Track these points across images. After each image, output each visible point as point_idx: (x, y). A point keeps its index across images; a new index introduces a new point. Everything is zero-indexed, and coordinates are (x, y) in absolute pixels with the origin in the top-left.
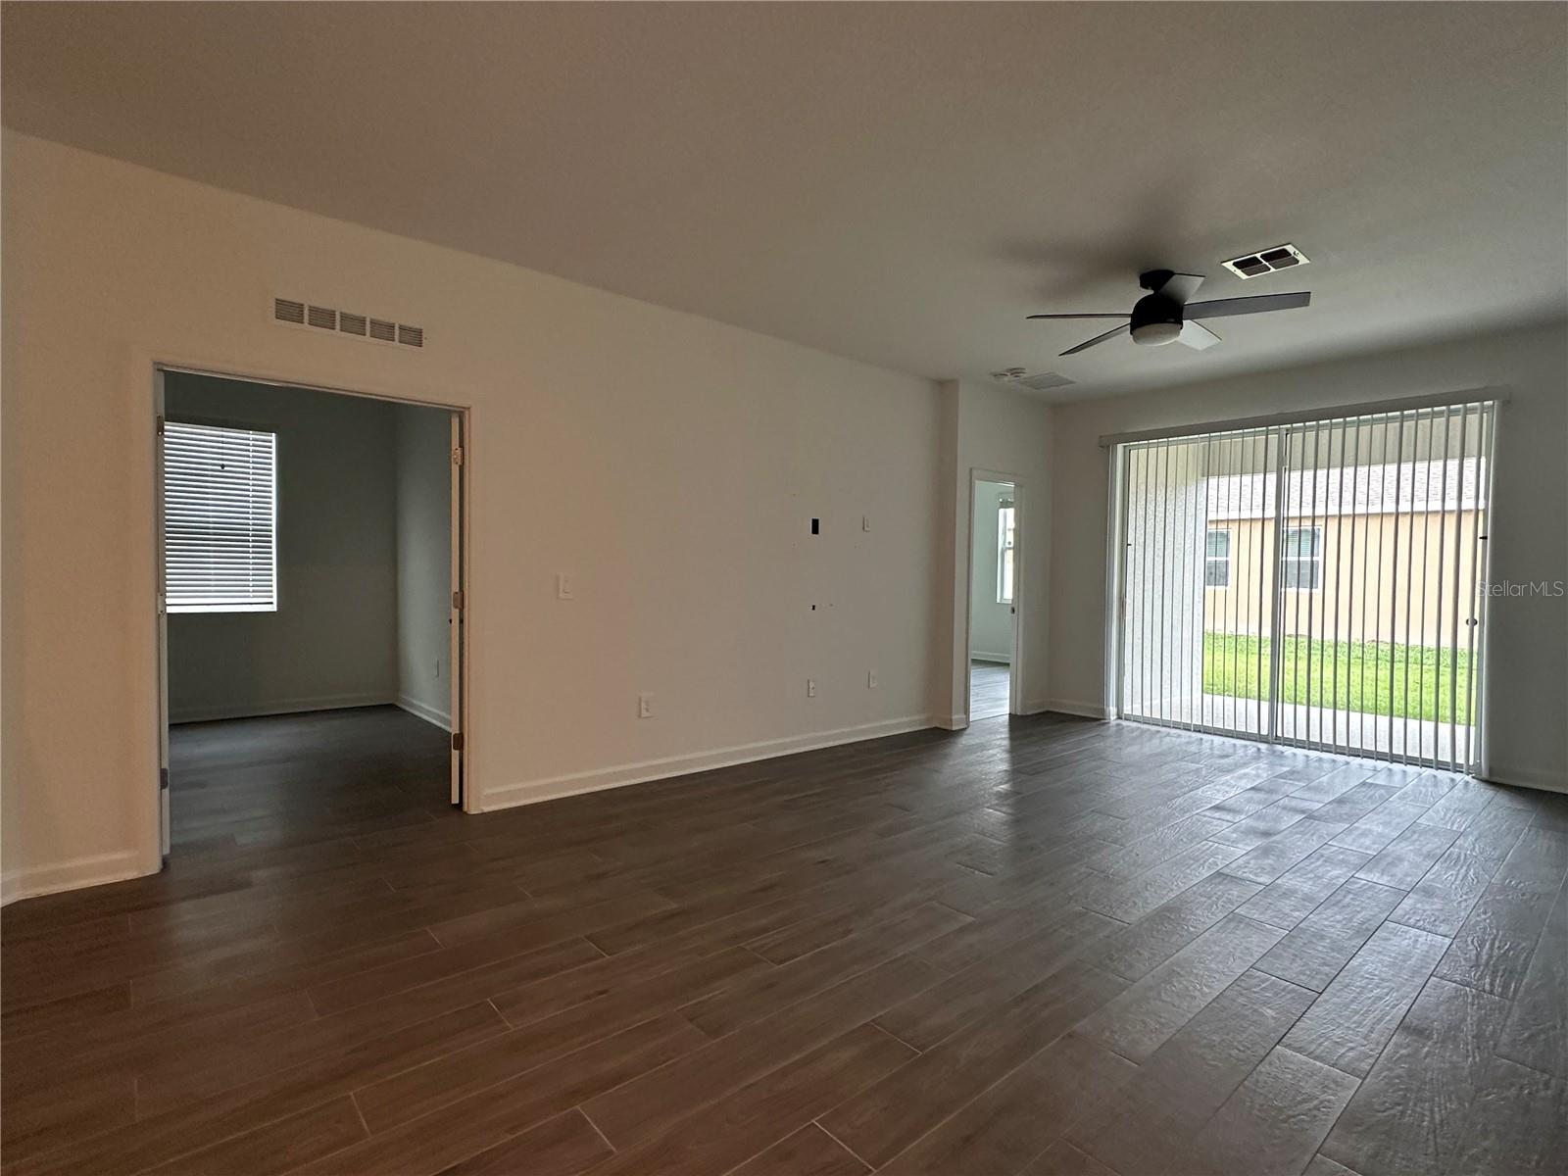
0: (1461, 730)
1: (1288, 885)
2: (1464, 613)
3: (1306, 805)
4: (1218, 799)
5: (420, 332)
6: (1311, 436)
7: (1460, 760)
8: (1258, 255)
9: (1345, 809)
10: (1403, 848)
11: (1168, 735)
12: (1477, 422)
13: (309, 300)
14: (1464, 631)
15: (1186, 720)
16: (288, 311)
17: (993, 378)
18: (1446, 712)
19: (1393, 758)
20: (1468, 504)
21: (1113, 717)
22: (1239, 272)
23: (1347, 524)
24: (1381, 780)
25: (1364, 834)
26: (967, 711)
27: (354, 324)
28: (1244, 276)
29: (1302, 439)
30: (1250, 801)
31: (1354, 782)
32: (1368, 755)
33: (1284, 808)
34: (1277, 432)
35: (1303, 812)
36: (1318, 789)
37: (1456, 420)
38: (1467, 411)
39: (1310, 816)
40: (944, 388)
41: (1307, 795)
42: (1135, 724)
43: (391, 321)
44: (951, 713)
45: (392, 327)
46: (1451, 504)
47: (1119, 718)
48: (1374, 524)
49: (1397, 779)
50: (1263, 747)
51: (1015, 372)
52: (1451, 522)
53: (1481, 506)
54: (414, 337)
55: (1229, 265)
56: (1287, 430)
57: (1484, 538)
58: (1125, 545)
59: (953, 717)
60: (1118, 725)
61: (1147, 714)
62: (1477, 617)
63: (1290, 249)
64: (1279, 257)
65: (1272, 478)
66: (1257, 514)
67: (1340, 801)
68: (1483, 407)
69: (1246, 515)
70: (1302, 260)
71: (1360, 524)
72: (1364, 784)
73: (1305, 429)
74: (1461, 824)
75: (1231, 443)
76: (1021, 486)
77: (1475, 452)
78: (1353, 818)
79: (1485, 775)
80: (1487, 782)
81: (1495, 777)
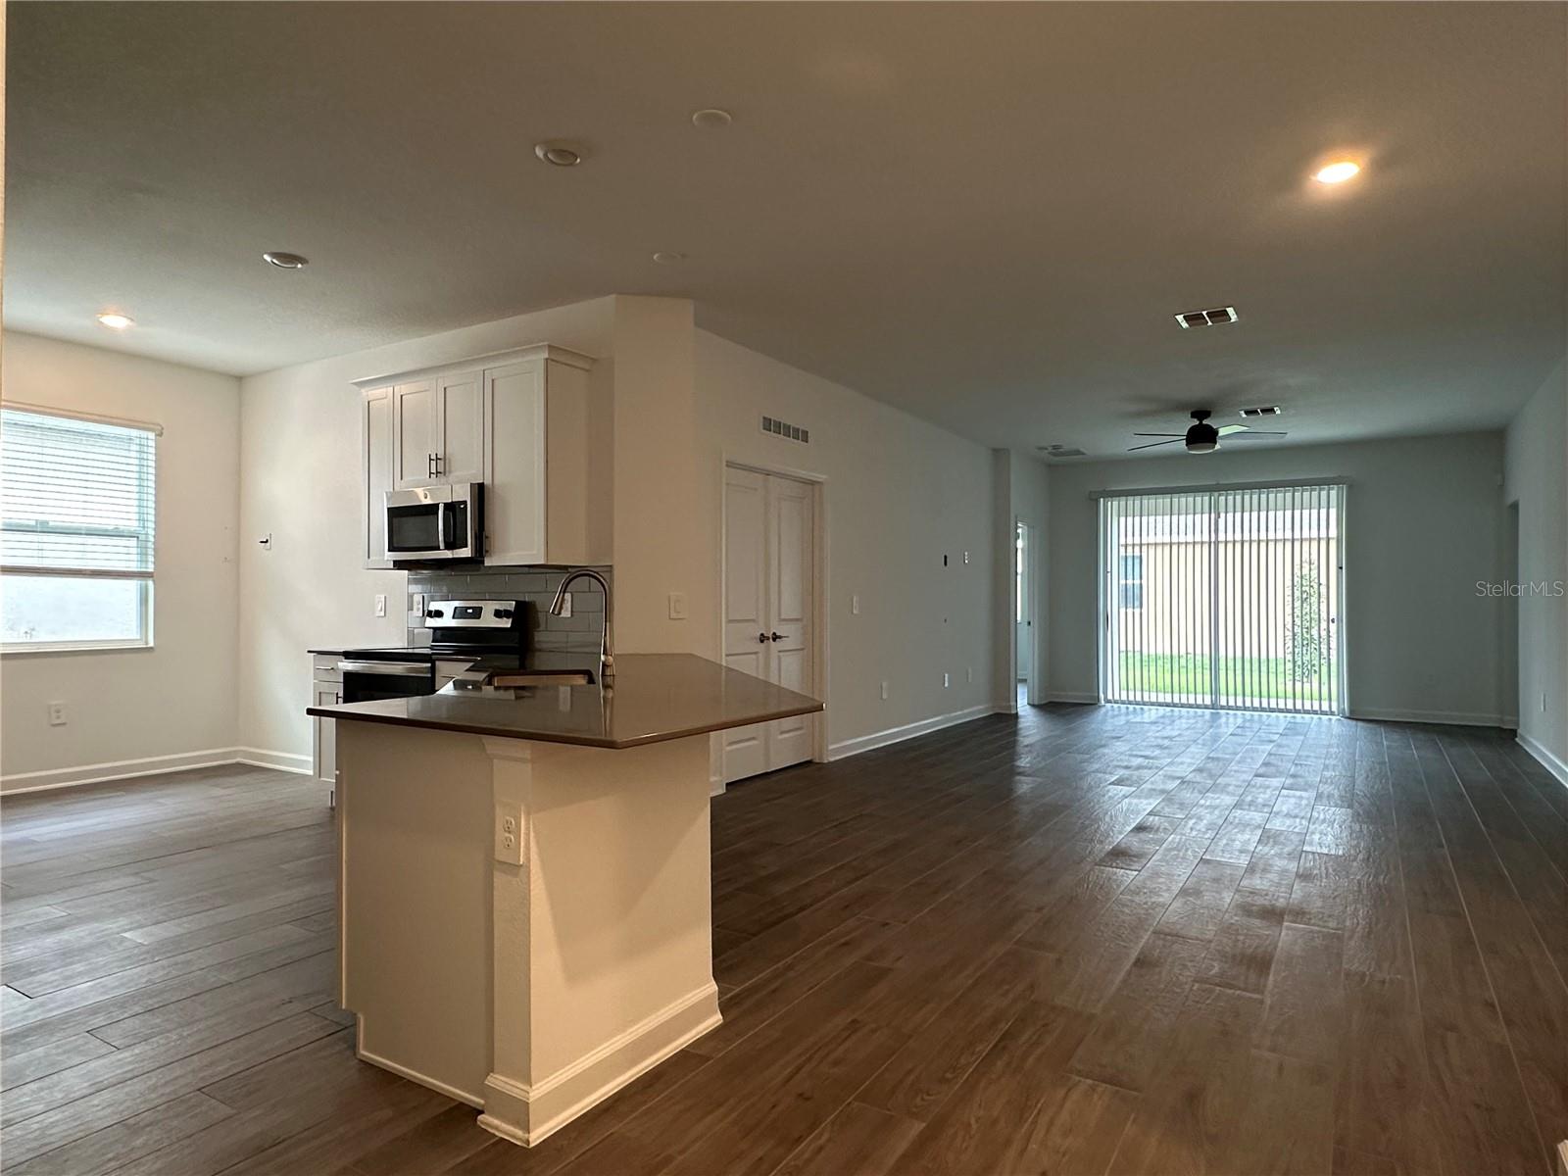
5: (807, 433)
7: (1334, 707)
8: (1259, 410)
12: (1333, 498)
19: (1297, 712)
21: (1103, 701)
22: (1244, 415)
26: (1015, 700)
27: (787, 430)
34: (1216, 495)
37: (1324, 495)
38: (1329, 490)
40: (998, 454)
43: (799, 427)
44: (1010, 701)
45: (799, 430)
47: (1108, 702)
54: (805, 436)
55: (1242, 412)
56: (1223, 495)
57: (1341, 568)
58: (1106, 573)
59: (1012, 704)
63: (1276, 408)
64: (1269, 411)
68: (1338, 488)
70: (1279, 412)
73: (1235, 495)
75: (1184, 502)
77: (1335, 515)
79: (1347, 715)
80: (1349, 718)
81: (1354, 715)
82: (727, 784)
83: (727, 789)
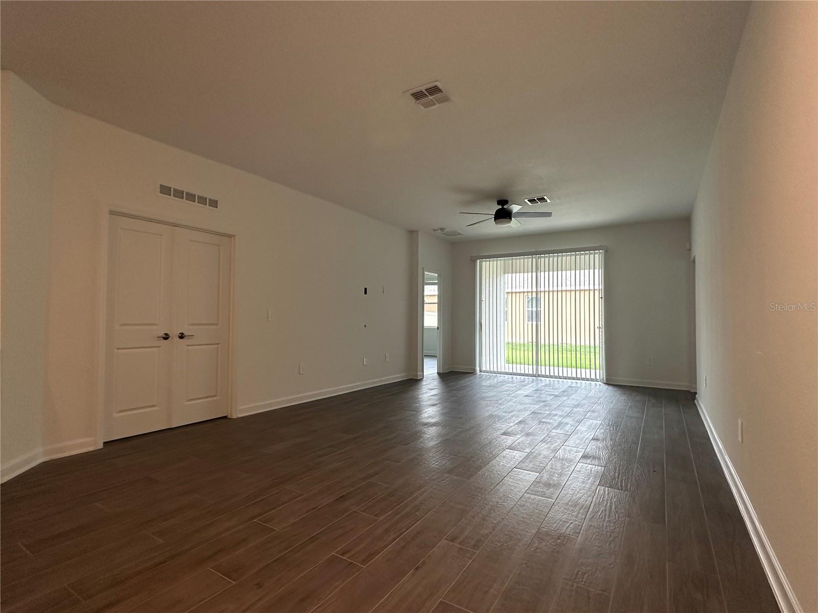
0: (598, 371)
1: (554, 413)
2: (597, 325)
3: (554, 393)
4: (526, 393)
5: (217, 202)
6: (547, 259)
7: (598, 377)
8: (536, 198)
9: (565, 393)
10: (584, 402)
11: (500, 376)
12: (597, 258)
13: (173, 185)
14: (597, 330)
15: (507, 371)
16: (165, 190)
17: (432, 231)
18: (593, 366)
19: (578, 379)
20: (597, 287)
21: (478, 372)
22: (529, 203)
23: (560, 293)
24: (574, 385)
25: (573, 399)
26: (423, 372)
27: (191, 197)
28: (530, 204)
29: (544, 260)
30: (535, 393)
31: (566, 387)
32: (569, 378)
33: (547, 394)
34: (535, 258)
35: (553, 395)
36: (556, 389)
37: (592, 256)
38: (595, 254)
39: (556, 396)
40: (412, 234)
41: (553, 391)
42: (487, 374)
43: (205, 196)
44: (417, 372)
45: (206, 199)
46: (592, 288)
47: (480, 372)
48: (568, 293)
49: (579, 385)
50: (534, 378)
51: (442, 229)
52: (592, 293)
53: (600, 288)
54: (214, 204)
55: (526, 200)
56: (539, 257)
57: (602, 298)
58: (481, 301)
59: (418, 373)
60: (481, 374)
61: (492, 370)
62: (601, 326)
63: (545, 197)
64: (542, 199)
65: (534, 274)
66: (530, 290)
67: (563, 391)
68: (600, 252)
69: (526, 290)
70: (549, 201)
71: (564, 293)
72: (569, 387)
73: (545, 257)
74: (600, 395)
75: (519, 261)
76: (440, 276)
77: (598, 268)
78: (569, 396)
79: (605, 382)
80: (606, 384)
81: (608, 383)
82: (104, 443)
83: (104, 446)
